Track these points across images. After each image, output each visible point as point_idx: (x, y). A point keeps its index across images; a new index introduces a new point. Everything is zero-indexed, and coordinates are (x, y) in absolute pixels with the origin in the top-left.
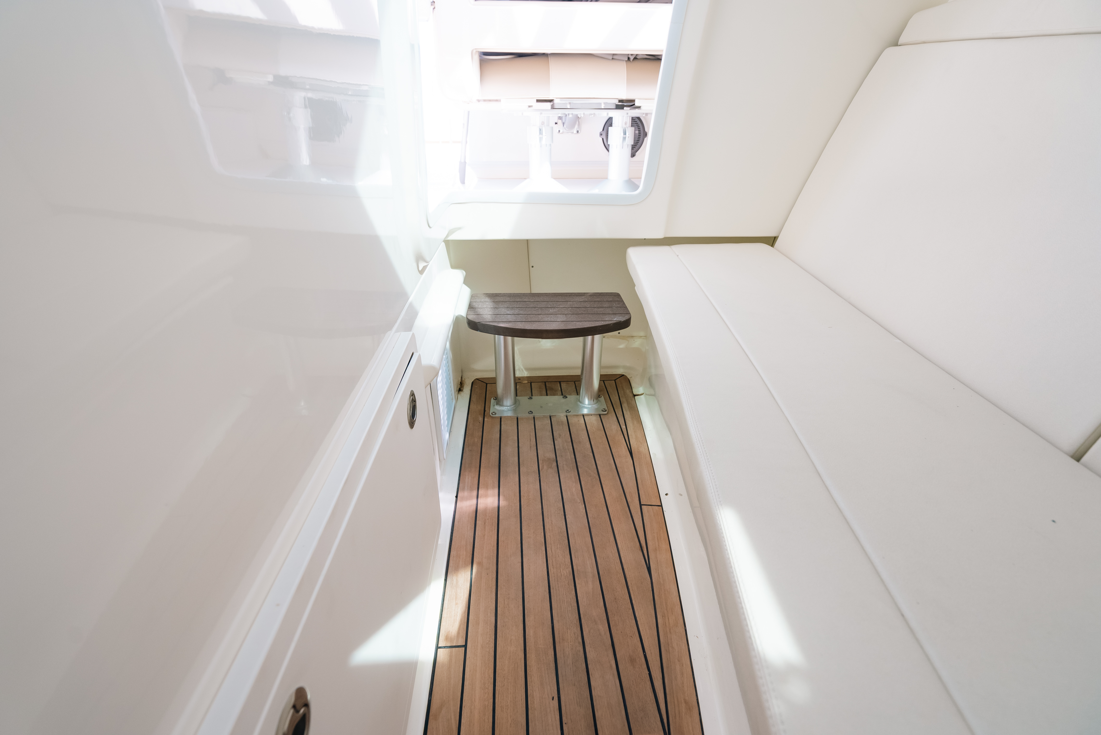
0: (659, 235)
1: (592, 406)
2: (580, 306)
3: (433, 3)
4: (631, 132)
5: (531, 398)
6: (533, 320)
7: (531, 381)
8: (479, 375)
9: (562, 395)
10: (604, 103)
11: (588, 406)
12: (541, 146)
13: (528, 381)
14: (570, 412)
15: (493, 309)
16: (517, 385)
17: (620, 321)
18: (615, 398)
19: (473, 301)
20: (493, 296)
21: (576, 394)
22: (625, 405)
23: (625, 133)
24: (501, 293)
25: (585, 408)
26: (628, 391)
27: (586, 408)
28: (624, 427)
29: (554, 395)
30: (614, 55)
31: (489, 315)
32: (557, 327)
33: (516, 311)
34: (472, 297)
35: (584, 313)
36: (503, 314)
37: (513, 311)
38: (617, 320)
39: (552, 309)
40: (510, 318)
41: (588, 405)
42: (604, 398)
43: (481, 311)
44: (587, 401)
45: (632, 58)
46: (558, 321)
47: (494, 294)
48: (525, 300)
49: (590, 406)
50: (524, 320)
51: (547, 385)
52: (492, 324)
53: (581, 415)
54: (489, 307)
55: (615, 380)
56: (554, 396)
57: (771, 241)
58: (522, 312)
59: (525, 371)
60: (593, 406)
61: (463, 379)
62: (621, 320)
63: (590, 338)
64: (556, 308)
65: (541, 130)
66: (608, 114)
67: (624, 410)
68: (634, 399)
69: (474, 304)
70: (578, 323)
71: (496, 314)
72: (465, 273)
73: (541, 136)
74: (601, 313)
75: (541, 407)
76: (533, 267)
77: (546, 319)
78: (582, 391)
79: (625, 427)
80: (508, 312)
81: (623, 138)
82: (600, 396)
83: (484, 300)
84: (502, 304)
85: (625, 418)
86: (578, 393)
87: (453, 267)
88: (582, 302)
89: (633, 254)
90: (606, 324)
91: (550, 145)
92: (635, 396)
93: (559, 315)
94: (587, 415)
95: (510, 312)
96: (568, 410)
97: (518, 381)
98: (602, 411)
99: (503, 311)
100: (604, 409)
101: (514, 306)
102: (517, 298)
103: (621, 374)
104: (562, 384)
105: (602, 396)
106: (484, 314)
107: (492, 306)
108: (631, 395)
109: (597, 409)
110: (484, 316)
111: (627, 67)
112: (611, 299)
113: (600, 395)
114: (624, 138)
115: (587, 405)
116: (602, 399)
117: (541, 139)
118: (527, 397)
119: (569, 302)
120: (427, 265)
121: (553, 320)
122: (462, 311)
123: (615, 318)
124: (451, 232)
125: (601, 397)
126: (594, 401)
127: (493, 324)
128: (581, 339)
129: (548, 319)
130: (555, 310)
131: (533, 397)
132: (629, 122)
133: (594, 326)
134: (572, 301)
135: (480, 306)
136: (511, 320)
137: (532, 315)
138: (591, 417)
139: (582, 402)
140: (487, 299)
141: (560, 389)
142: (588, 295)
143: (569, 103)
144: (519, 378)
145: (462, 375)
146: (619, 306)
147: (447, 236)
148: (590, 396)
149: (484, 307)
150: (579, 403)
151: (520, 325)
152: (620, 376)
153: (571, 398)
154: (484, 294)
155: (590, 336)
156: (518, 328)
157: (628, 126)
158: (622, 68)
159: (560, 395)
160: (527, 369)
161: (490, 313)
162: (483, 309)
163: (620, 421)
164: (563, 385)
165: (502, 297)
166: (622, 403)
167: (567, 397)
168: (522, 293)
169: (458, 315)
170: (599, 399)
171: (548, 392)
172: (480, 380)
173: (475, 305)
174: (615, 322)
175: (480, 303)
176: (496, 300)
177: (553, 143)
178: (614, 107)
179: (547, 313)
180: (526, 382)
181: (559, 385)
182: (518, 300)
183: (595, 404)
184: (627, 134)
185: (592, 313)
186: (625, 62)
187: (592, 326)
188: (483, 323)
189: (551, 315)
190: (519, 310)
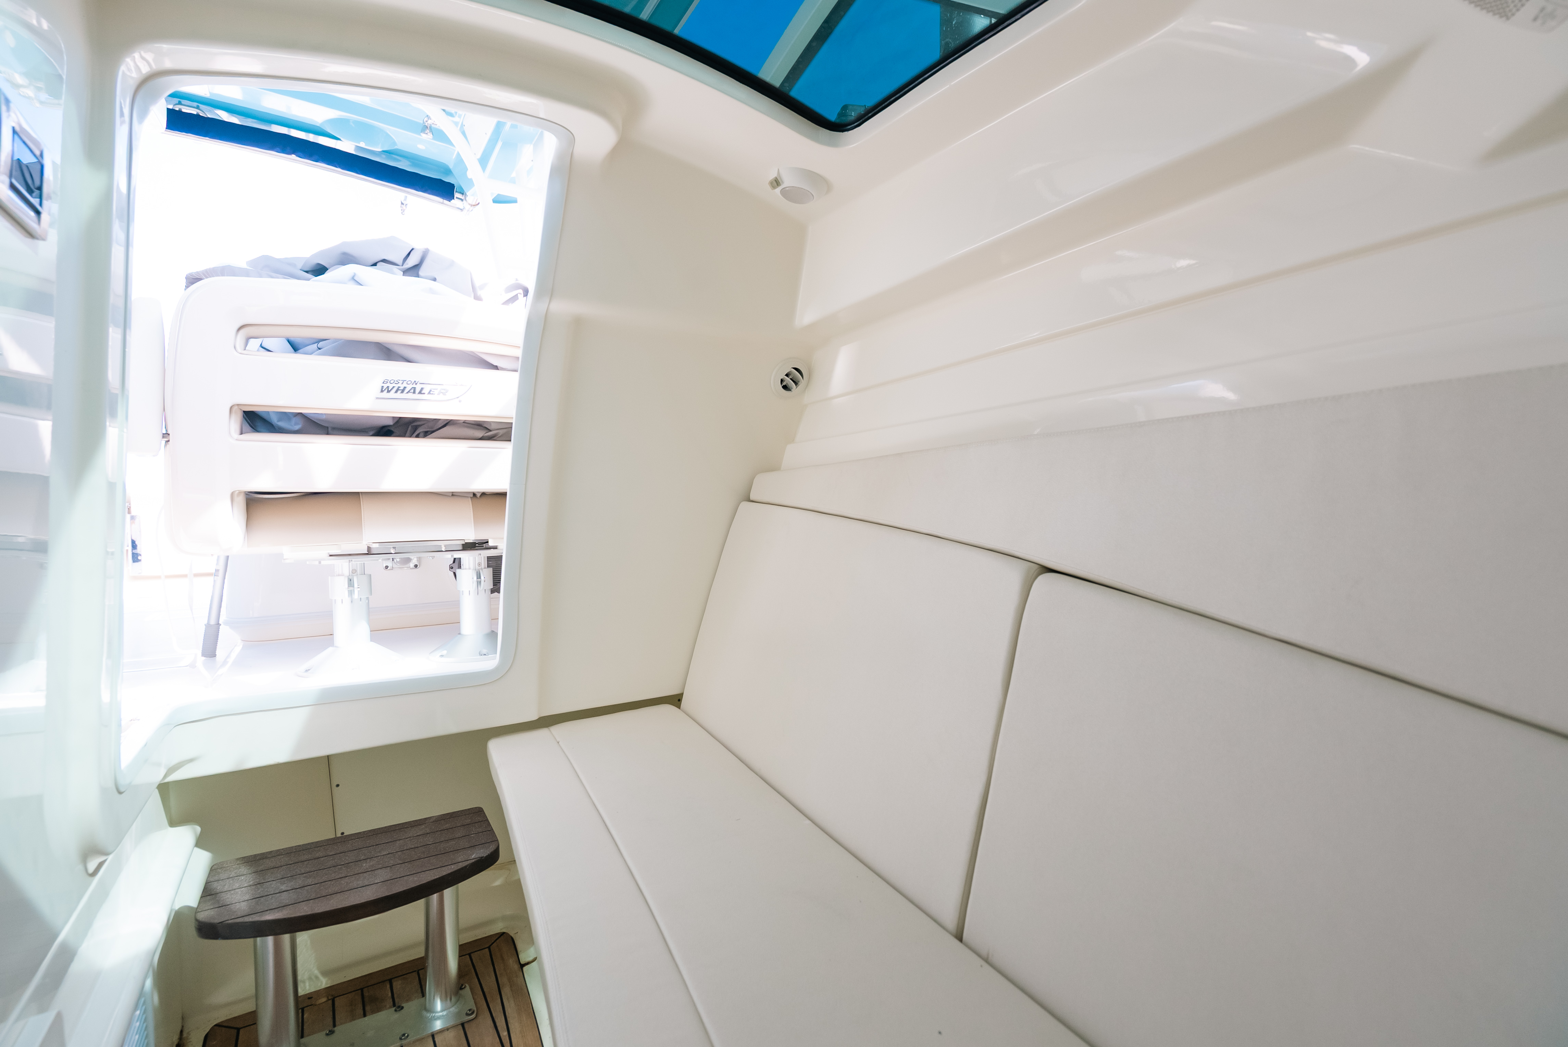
0: (532, 716)
1: (448, 1011)
2: (416, 846)
3: (167, 435)
4: (487, 575)
5: (331, 1032)
6: (330, 891)
7: (333, 994)
8: (221, 1016)
9: (394, 1005)
10: (445, 546)
11: (441, 1014)
12: (352, 602)
13: (328, 997)
14: (408, 1036)
15: (254, 887)
16: (305, 1012)
17: (482, 857)
18: (489, 982)
19: (212, 880)
20: (253, 861)
21: (421, 995)
22: (506, 991)
23: (479, 577)
24: (271, 852)
25: (436, 1019)
26: (511, 962)
27: (438, 1018)
28: (504, 1034)
29: (379, 1010)
30: (453, 492)
31: (244, 903)
32: (375, 895)
33: (299, 882)
34: (214, 870)
35: (423, 856)
36: (272, 893)
37: (292, 883)
38: (477, 857)
39: (366, 863)
40: (285, 898)
41: (442, 1011)
42: (470, 989)
43: (228, 898)
44: (439, 1005)
45: (478, 495)
46: (376, 882)
47: (258, 855)
48: (317, 855)
49: (445, 1013)
50: (313, 896)
51: (366, 994)
52: (248, 921)
53: (429, 1036)
54: (246, 885)
55: (489, 948)
56: (380, 1013)
57: (676, 700)
58: (309, 881)
59: (321, 978)
60: (451, 1010)
61: (185, 1035)
62: (483, 855)
63: (435, 897)
64: (375, 859)
65: (352, 580)
66: (452, 556)
67: (504, 1000)
68: (521, 973)
69: (215, 885)
70: (411, 878)
71: (258, 896)
72: (198, 829)
73: (351, 589)
74: (452, 850)
75: (351, 1045)
76: (338, 786)
77: (355, 884)
78: (429, 986)
79: (506, 1033)
80: (283, 888)
81: (477, 582)
82: (463, 987)
83: (235, 873)
84: (272, 873)
85: (507, 1014)
86: (423, 994)
87: (173, 823)
88: (420, 837)
89: (497, 749)
90: (459, 868)
91: (368, 598)
92: (522, 966)
93: (380, 871)
94: (441, 1031)
95: (287, 886)
96: (404, 1035)
97: (304, 1004)
98: (467, 1014)
99: (274, 886)
100: (470, 1010)
101: (296, 872)
102: (304, 854)
103: (499, 933)
104: (394, 984)
105: (467, 985)
106: (233, 902)
107: (251, 883)
108: (516, 967)
109: (458, 1014)
110: (232, 907)
111: (472, 501)
112: (468, 821)
113: (462, 985)
114: (479, 583)
115: (439, 1012)
116: (467, 990)
117: (351, 593)
118: (325, 1032)
119: (398, 842)
120: (105, 861)
121: (367, 883)
122: (191, 897)
123: (473, 854)
124: (171, 770)
125: (465, 987)
126: (451, 999)
127: (251, 920)
128: (421, 902)
129: (359, 882)
130: (371, 864)
131: (335, 1028)
132: (484, 563)
133: (438, 877)
134: (404, 837)
135: (226, 888)
136: (287, 902)
137: (330, 882)
138: (446, 1033)
139: (431, 1010)
140: (244, 870)
141: (390, 994)
142: (431, 820)
143: (393, 548)
144: (309, 997)
145: (183, 1027)
146: (480, 830)
147: (165, 776)
148: (444, 995)
149: (234, 887)
150: (424, 1013)
151: (305, 908)
152: (498, 936)
153: (410, 1007)
154: (238, 859)
155: (435, 895)
156: (301, 915)
157: (483, 568)
158: (467, 506)
159: (390, 1007)
160: (325, 973)
161: (247, 897)
162: (232, 892)
163: (498, 1024)
164: (397, 984)
165: (273, 859)
166: (501, 986)
167: (402, 1008)
168: (312, 843)
169: (180, 908)
170: (461, 992)
171: (368, 1008)
172: (224, 1024)
173: (217, 887)
174: (473, 861)
175: (228, 881)
176: (261, 868)
177: (371, 594)
178: (461, 548)
179: (356, 872)
180: (324, 1000)
181: (388, 986)
182: (306, 857)
183: (456, 1003)
184: (482, 578)
185: (437, 853)
186: (470, 499)
187: (436, 878)
188: (230, 922)
189: (365, 874)
190: (305, 877)
